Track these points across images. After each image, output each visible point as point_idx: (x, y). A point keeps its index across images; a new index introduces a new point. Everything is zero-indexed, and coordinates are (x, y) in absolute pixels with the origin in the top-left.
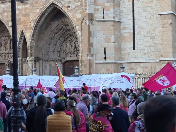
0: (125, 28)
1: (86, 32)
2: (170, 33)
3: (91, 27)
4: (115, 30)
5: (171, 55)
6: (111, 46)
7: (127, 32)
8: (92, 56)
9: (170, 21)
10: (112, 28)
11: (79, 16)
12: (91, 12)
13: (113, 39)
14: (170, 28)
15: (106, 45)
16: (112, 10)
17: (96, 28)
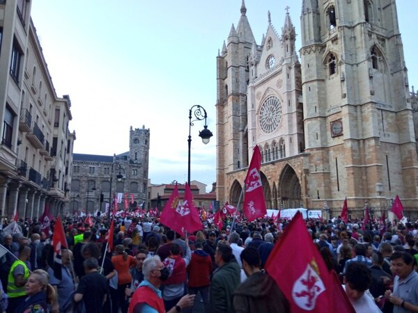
0: (332, 177)
1: (303, 180)
2: (352, 180)
3: (308, 178)
4: (325, 179)
5: (354, 195)
6: (322, 189)
7: (334, 179)
8: (309, 196)
9: (352, 171)
10: (322, 177)
11: (300, 171)
12: (307, 168)
13: (323, 185)
14: (352, 176)
15: (318, 189)
16: (321, 165)
17: (312, 179)
